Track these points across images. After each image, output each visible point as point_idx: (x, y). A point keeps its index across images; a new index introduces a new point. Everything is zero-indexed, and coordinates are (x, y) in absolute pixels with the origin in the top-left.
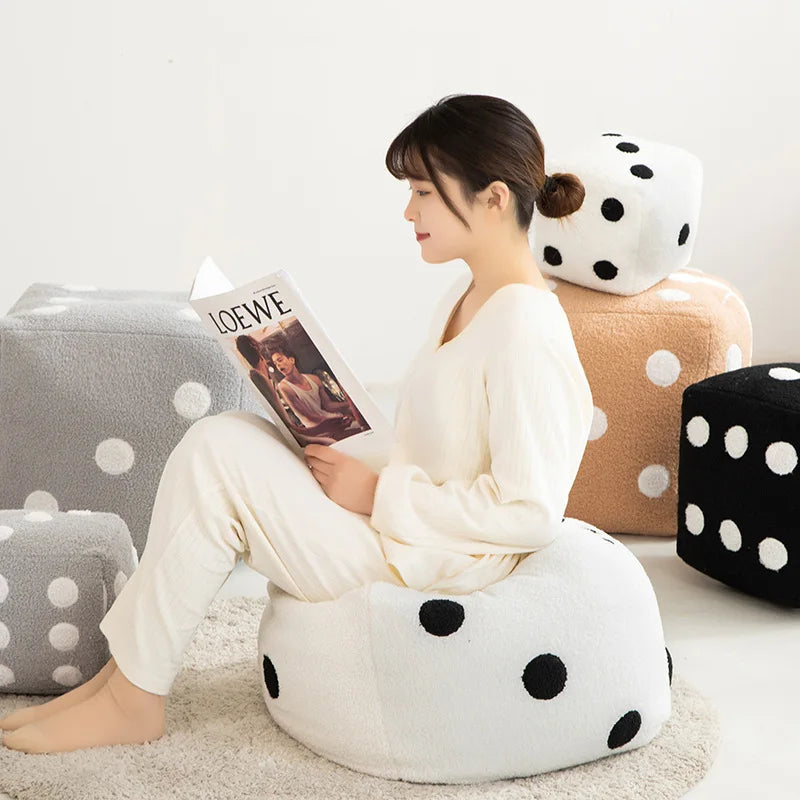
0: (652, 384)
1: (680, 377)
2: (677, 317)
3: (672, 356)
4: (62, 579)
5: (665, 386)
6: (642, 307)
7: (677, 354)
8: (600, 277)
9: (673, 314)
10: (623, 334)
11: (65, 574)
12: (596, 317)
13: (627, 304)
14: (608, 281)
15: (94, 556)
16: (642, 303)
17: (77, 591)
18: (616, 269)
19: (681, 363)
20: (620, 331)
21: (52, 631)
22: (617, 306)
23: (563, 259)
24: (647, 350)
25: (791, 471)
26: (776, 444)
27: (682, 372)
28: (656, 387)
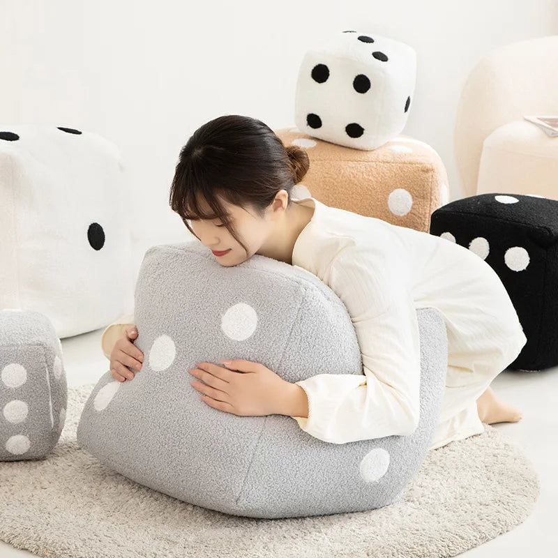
0: (393, 215)
1: (412, 208)
2: (409, 166)
3: (407, 193)
4: (13, 365)
5: (402, 215)
6: (381, 158)
7: (410, 191)
8: (350, 136)
9: (405, 163)
10: (371, 178)
11: (16, 361)
12: (351, 164)
13: (371, 156)
14: (356, 139)
15: (37, 345)
16: (381, 154)
17: (26, 373)
18: (363, 129)
19: (413, 198)
20: (369, 175)
21: (6, 407)
22: (363, 158)
23: (323, 123)
24: (388, 189)
25: (525, 268)
26: (513, 249)
27: (414, 204)
28: (395, 217)
